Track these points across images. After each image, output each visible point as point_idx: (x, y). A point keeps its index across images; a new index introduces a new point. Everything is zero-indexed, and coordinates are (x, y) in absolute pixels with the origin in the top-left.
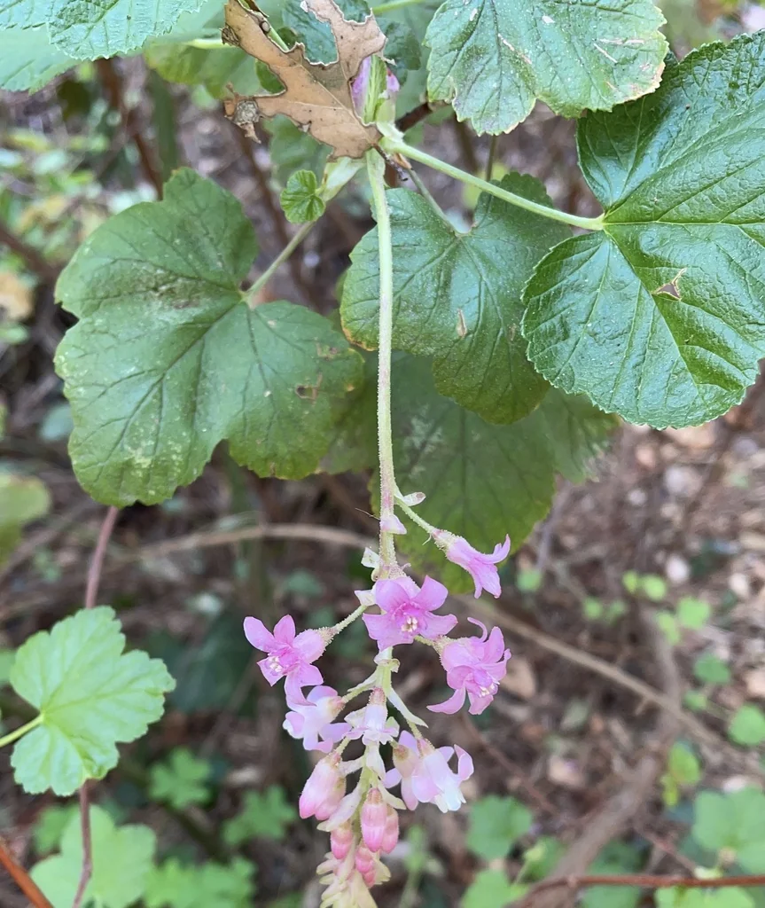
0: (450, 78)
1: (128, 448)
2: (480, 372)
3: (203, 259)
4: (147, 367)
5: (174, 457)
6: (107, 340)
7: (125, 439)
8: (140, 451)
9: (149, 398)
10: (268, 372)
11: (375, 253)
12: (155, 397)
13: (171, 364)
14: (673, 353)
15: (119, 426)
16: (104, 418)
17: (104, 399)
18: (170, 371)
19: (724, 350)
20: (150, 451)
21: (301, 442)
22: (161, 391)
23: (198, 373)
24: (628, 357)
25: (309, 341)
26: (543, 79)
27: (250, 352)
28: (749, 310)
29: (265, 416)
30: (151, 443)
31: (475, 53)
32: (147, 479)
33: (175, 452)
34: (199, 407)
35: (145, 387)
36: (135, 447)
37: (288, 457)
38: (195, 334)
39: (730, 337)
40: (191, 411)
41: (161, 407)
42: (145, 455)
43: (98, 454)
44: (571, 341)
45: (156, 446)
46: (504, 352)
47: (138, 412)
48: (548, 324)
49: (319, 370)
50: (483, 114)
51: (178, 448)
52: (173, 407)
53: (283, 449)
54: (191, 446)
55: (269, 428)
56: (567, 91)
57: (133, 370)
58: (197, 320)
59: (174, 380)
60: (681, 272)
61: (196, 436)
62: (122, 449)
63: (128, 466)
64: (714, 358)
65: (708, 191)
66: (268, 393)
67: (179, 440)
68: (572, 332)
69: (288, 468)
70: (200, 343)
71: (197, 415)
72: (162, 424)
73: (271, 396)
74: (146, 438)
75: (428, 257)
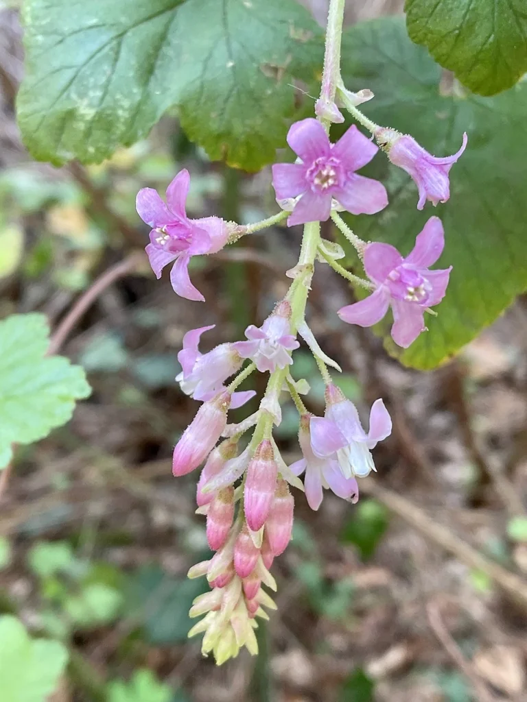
1: (74, 96)
2: (459, 14)
4: (110, 21)
5: (120, 112)
7: (73, 88)
8: (86, 102)
9: (107, 49)
10: (235, 46)
12: (112, 49)
13: (136, 24)
15: (68, 74)
16: (56, 64)
17: (60, 47)
18: (134, 29)
20: (96, 102)
21: (257, 122)
22: (119, 44)
23: (162, 39)
25: (283, 22)
27: (219, 29)
29: (224, 86)
30: (99, 94)
32: (88, 133)
33: (122, 107)
34: (157, 72)
35: (105, 37)
36: (82, 95)
37: (243, 137)
38: (167, 5)
40: (148, 70)
41: (116, 60)
42: (90, 106)
43: (43, 102)
45: (102, 99)
47: (93, 61)
49: (289, 50)
51: (126, 103)
52: (129, 61)
53: (238, 129)
54: (140, 104)
55: (226, 101)
57: (94, 21)
59: (135, 40)
61: (147, 96)
62: (68, 97)
63: (70, 116)
66: (230, 64)
67: (129, 95)
69: (242, 152)
70: (168, 14)
71: (152, 79)
72: (114, 77)
73: (233, 67)
74: (95, 87)
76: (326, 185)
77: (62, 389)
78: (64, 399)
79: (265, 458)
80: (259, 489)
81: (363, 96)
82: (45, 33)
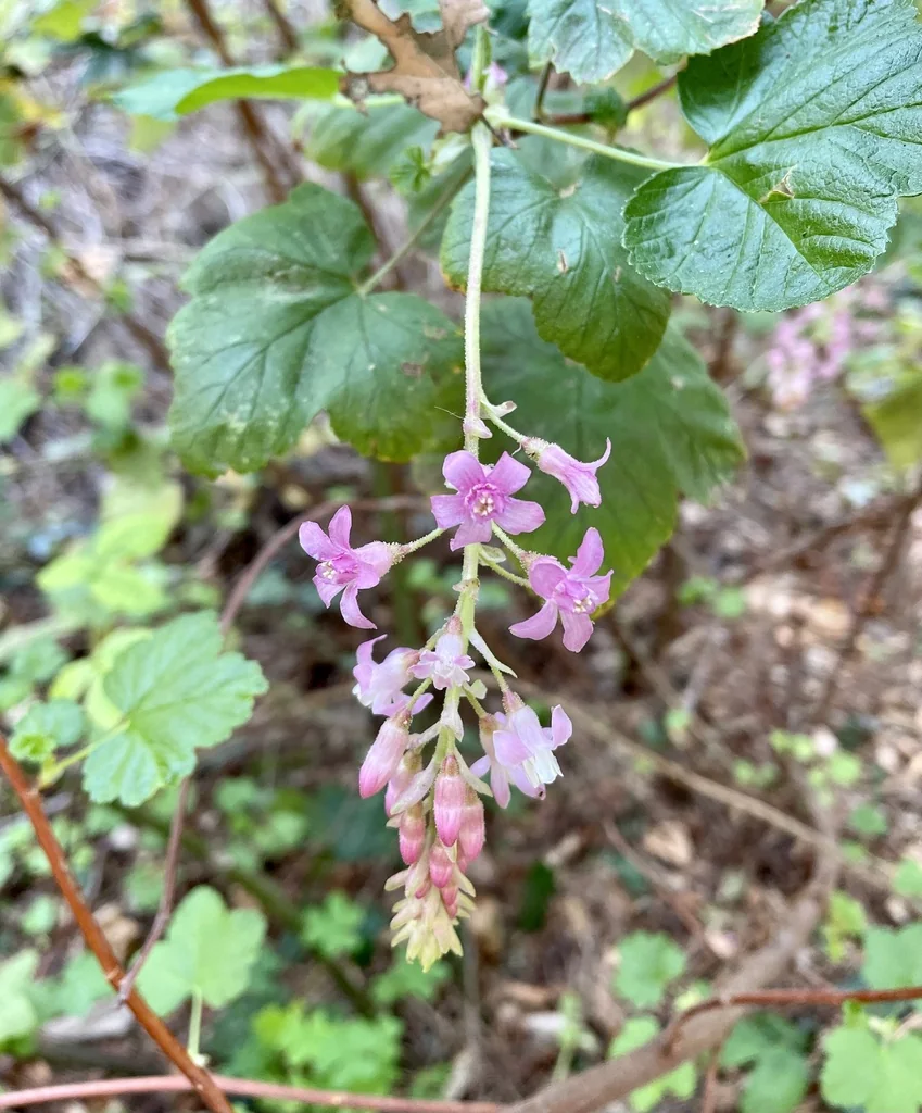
0: (551, 40)
1: (224, 412)
2: (584, 312)
3: (320, 251)
4: (252, 337)
5: (271, 423)
6: (217, 316)
7: (223, 404)
8: (236, 416)
9: (252, 364)
10: (374, 348)
11: (472, 200)
12: (257, 364)
13: (278, 337)
14: (788, 250)
15: (217, 391)
16: (204, 383)
17: (207, 366)
18: (278, 342)
19: (847, 229)
20: (246, 416)
21: (403, 418)
22: (264, 359)
23: (304, 349)
24: (740, 263)
25: (416, 322)
26: (641, 30)
27: (357, 333)
28: (871, 185)
29: (368, 389)
30: (248, 407)
31: (576, 21)
32: (241, 445)
33: (271, 418)
34: (302, 380)
35: (248, 354)
36: (232, 410)
37: (390, 434)
38: (306, 315)
39: (852, 216)
40: (294, 380)
41: (262, 373)
42: (241, 419)
43: (194, 420)
44: (677, 258)
45: (252, 412)
46: (608, 292)
47: (239, 378)
48: (652, 242)
49: (425, 349)
50: (582, 68)
51: (275, 414)
52: (274, 373)
53: (385, 425)
54: (288, 414)
55: (372, 400)
56: (664, 39)
57: (236, 338)
58: (308, 302)
59: (276, 353)
60: (790, 170)
61: (295, 405)
62: (219, 414)
63: (222, 430)
64: (836, 242)
65: (814, 101)
66: (372, 367)
67: (277, 406)
68: (678, 251)
69: (391, 446)
70: (309, 323)
71: (299, 387)
72: (262, 391)
73: (375, 370)
74: (244, 402)
75: (528, 202)
76: (485, 513)
77: (240, 686)
78: (243, 696)
79: (452, 774)
80: (449, 806)
81: (505, 408)
82: (191, 354)
